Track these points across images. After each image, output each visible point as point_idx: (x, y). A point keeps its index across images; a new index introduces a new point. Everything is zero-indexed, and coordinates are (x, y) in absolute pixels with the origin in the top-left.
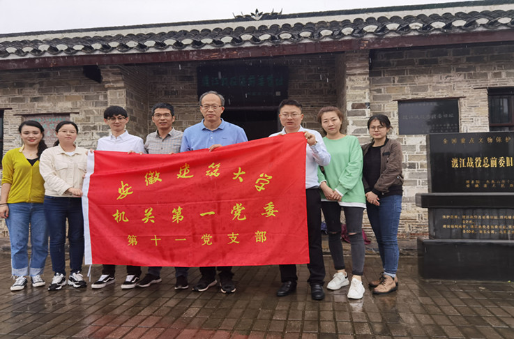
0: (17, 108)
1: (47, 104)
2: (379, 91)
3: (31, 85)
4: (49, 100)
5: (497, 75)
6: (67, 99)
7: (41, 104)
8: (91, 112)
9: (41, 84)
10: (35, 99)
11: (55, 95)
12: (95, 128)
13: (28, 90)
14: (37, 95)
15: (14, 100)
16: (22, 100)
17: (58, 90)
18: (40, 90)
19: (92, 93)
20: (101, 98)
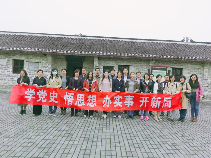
0: (27, 60)
1: (34, 60)
2: (100, 63)
3: (31, 55)
4: (34, 59)
5: (120, 62)
6: (38, 59)
7: (33, 60)
8: (43, 62)
9: (33, 55)
10: (31, 58)
11: (36, 58)
12: (44, 66)
13: (30, 56)
14: (32, 57)
15: (26, 58)
16: (28, 58)
17: (37, 57)
18: (33, 56)
19: (44, 58)
20: (46, 60)
